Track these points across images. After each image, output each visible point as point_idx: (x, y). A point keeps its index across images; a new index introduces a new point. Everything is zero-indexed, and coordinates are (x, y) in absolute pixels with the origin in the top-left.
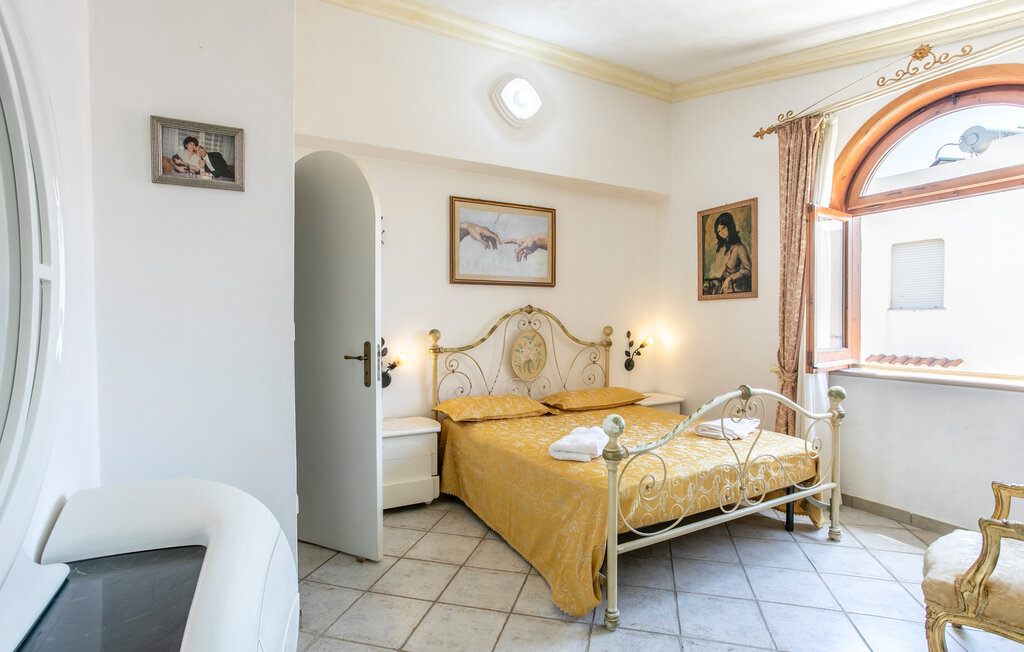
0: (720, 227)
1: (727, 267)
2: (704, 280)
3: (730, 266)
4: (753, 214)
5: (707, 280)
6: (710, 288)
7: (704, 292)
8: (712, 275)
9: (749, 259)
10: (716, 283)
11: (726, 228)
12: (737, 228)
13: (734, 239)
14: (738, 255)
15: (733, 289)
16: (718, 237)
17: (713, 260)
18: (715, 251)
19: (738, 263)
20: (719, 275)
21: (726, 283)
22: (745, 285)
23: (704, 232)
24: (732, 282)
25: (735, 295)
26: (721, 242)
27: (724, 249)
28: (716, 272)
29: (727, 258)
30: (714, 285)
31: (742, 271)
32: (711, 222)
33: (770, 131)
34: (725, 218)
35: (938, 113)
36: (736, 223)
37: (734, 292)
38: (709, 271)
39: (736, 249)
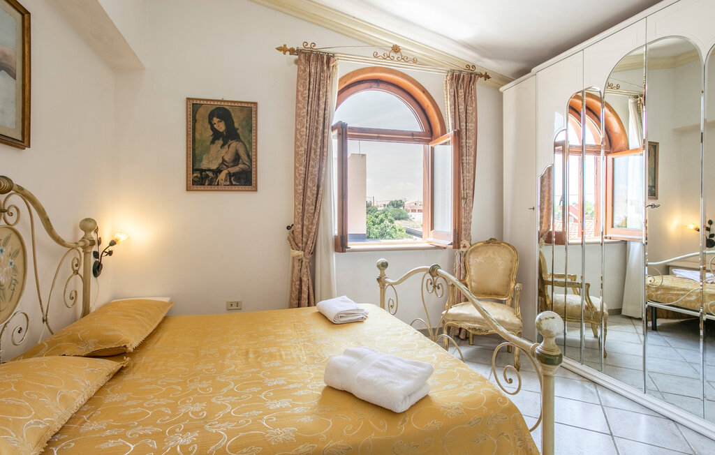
0: (215, 120)
1: (224, 160)
2: (194, 170)
3: (227, 159)
4: (253, 116)
5: (197, 170)
6: (201, 178)
7: (195, 183)
8: (204, 165)
9: (249, 156)
10: (210, 174)
11: (223, 123)
12: (236, 125)
13: (231, 134)
14: (237, 151)
15: (230, 181)
16: (213, 128)
17: (207, 150)
18: (209, 143)
19: (237, 159)
20: (214, 167)
21: (222, 176)
22: (244, 178)
23: (195, 120)
24: (230, 175)
25: (233, 188)
26: (217, 135)
27: (220, 142)
28: (210, 163)
29: (224, 151)
30: (208, 176)
31: (241, 166)
32: (203, 113)
33: (292, 51)
34: (221, 112)
35: (371, 87)
36: (235, 120)
37: (232, 184)
38: (201, 161)
39: (234, 144)
